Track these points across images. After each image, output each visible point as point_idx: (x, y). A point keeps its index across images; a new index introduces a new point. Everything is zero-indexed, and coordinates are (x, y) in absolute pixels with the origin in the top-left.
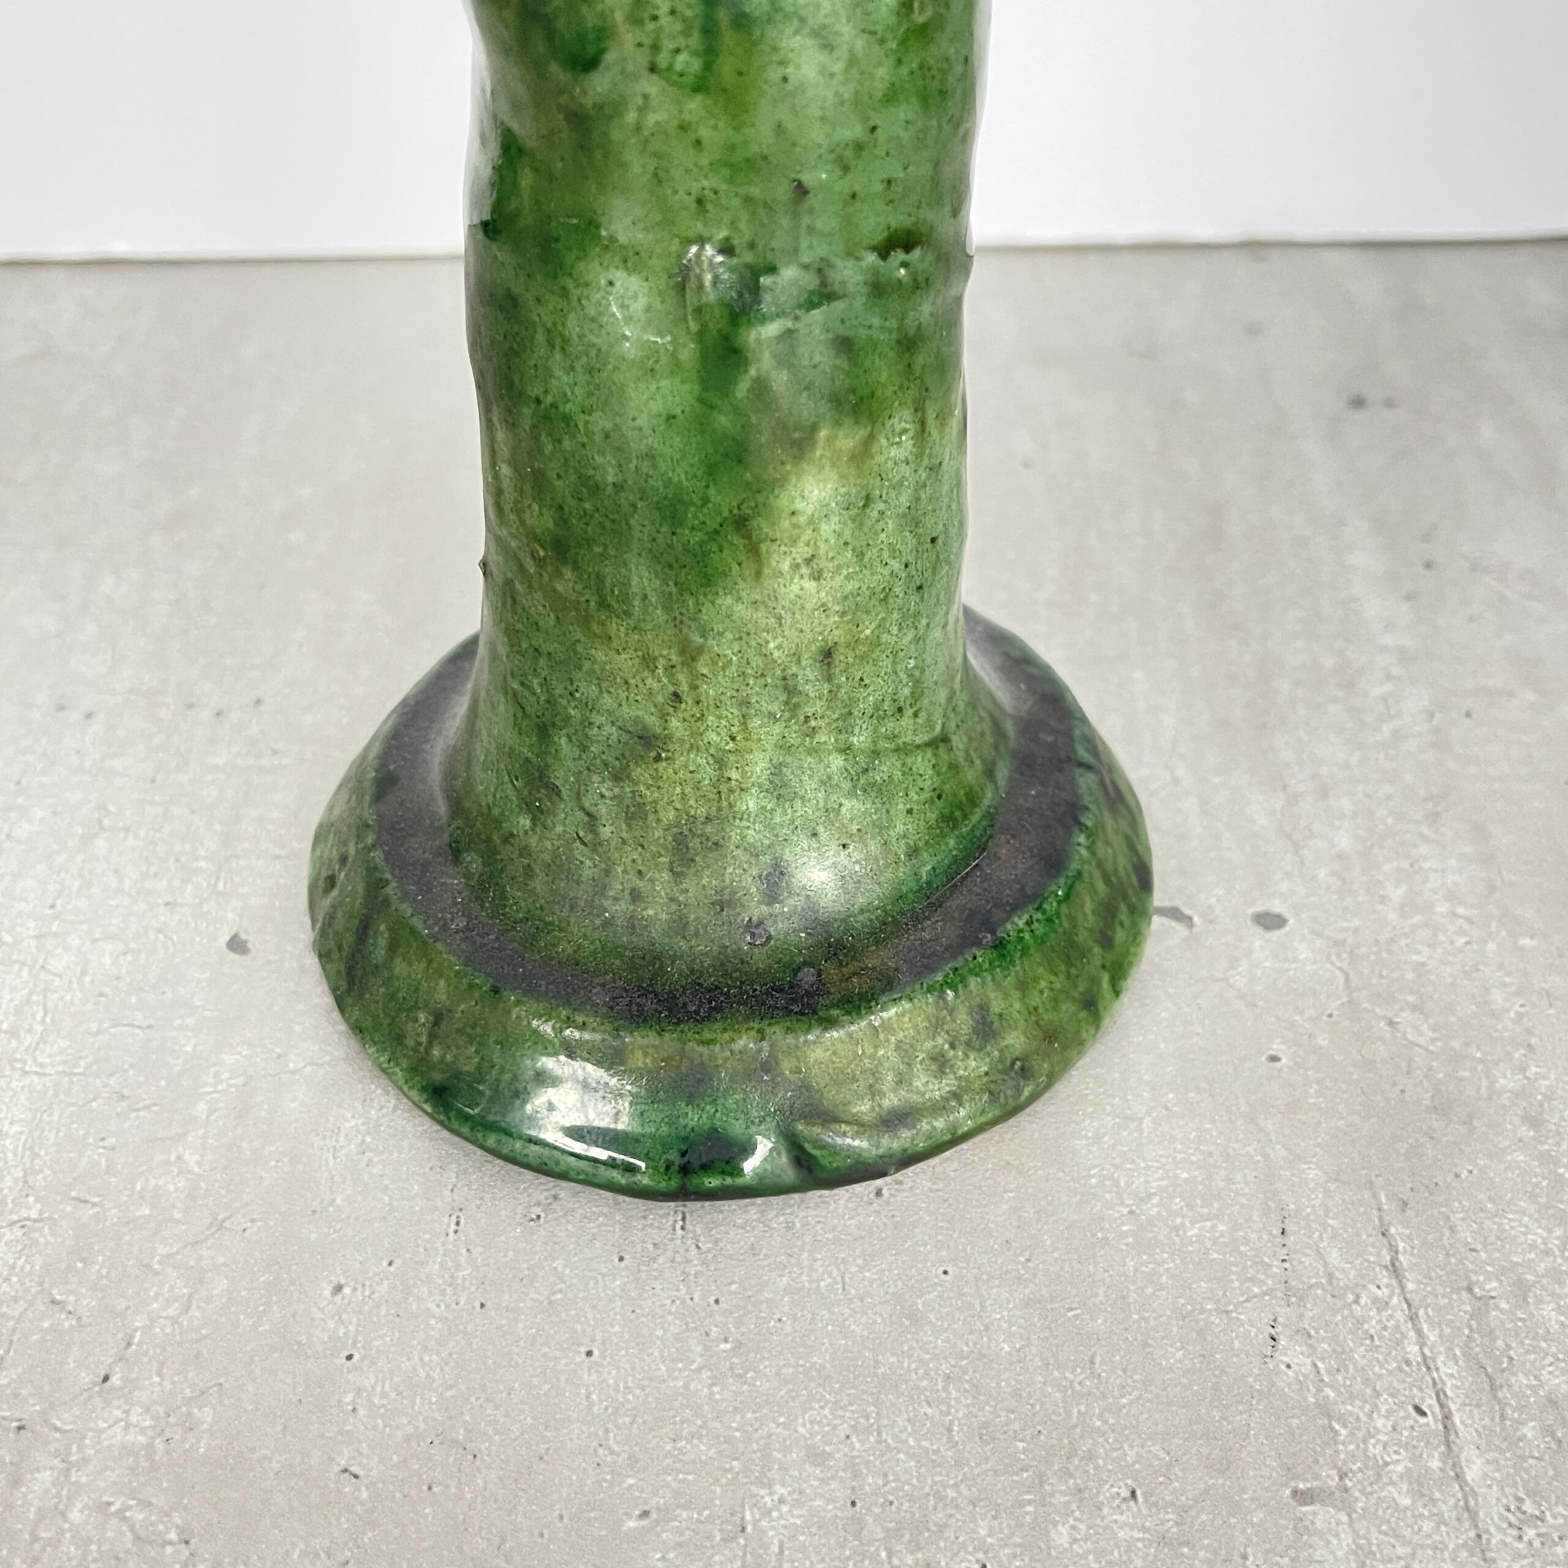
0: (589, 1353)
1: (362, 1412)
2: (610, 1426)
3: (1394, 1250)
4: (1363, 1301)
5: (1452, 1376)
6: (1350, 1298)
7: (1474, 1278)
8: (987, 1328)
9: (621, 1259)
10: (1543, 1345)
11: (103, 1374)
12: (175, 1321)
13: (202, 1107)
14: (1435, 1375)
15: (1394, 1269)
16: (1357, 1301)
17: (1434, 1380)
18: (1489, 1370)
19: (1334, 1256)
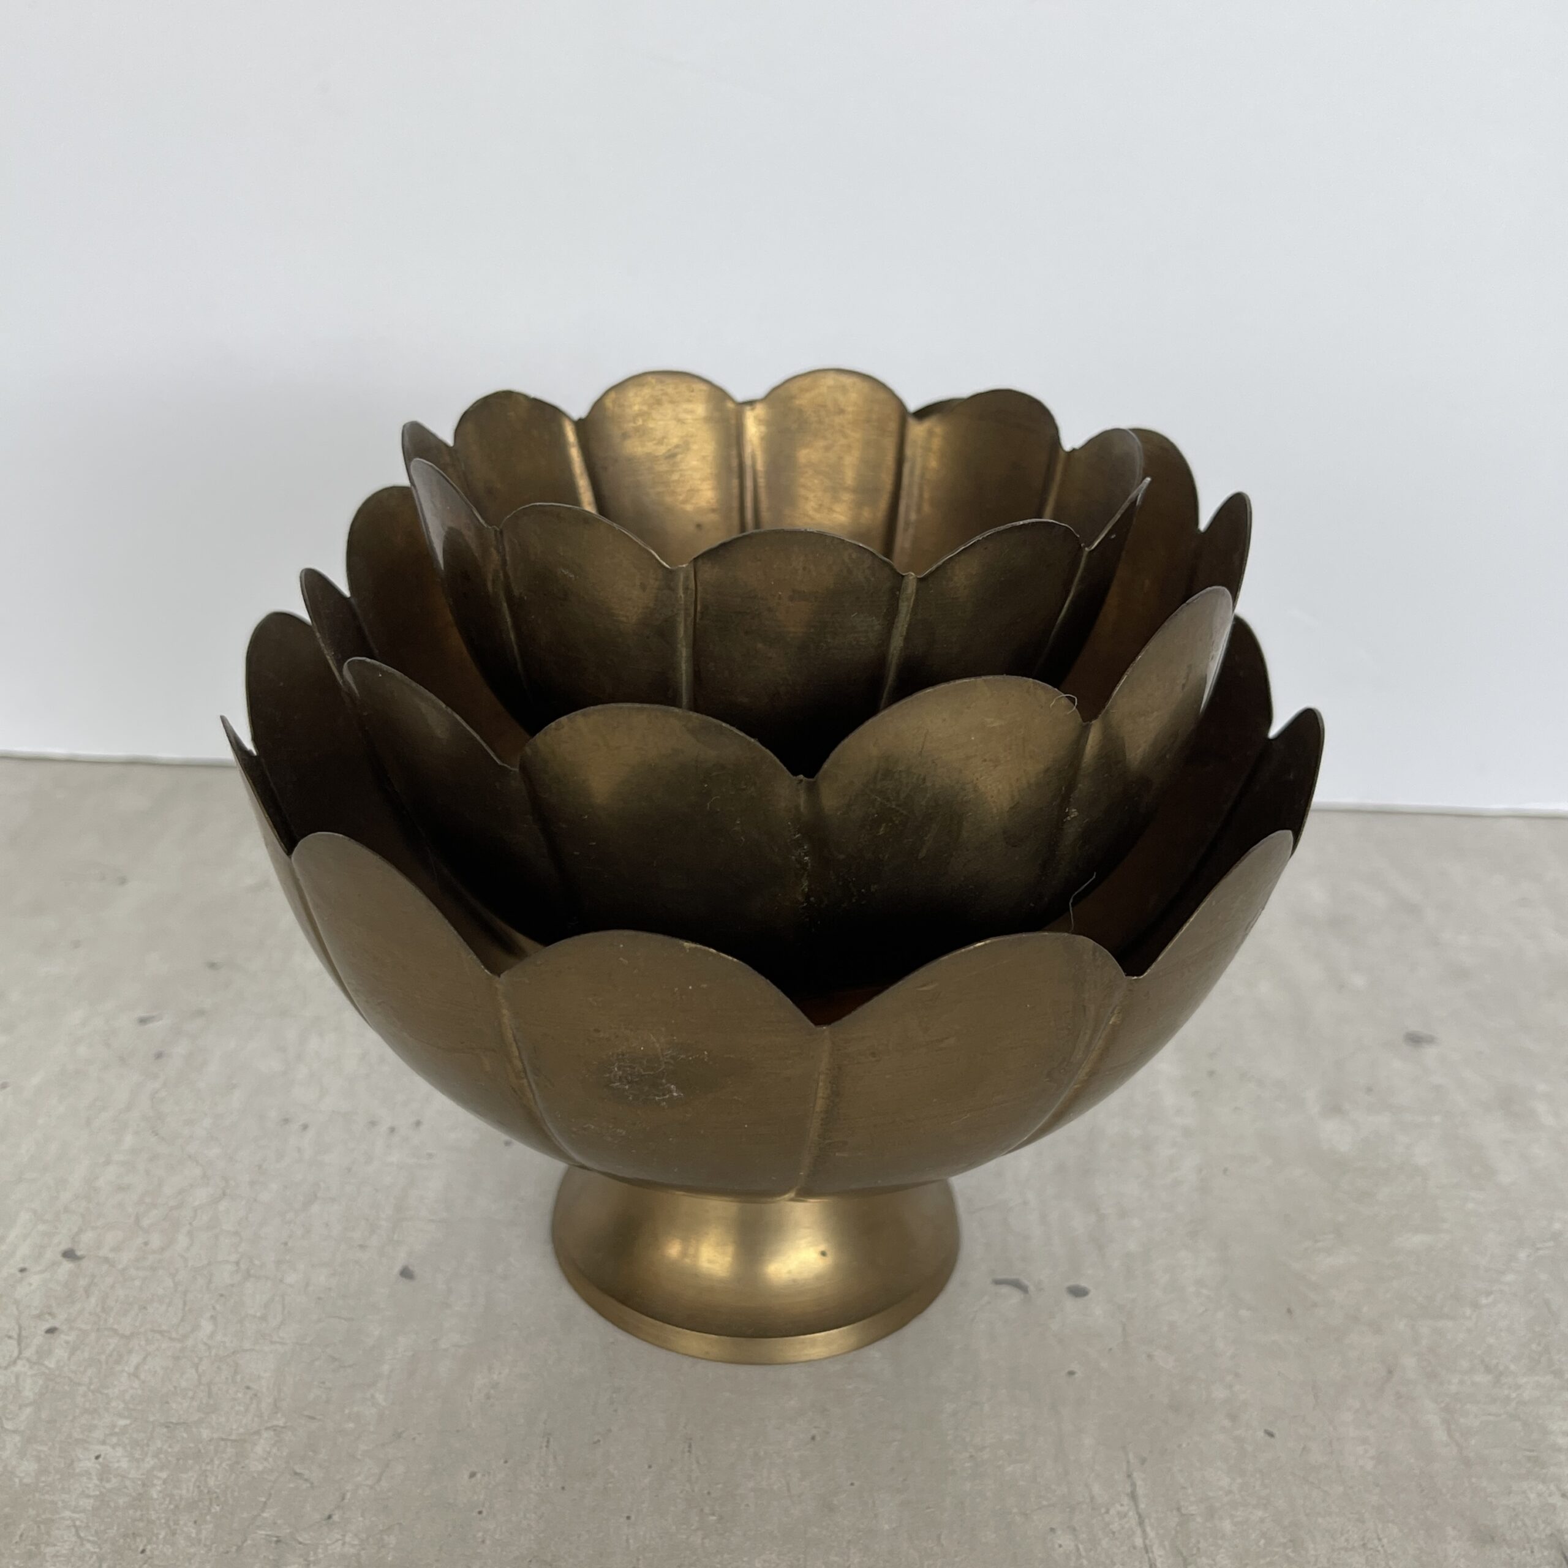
0: (628, 1518)
1: (488, 1542)
2: (641, 1557)
3: (1133, 1485)
4: (1112, 1512)
5: (1160, 1556)
6: (1103, 1510)
7: (1182, 1503)
8: (876, 1516)
9: (650, 1467)
10: (1220, 1542)
11: (327, 1514)
12: (371, 1487)
13: (386, 1368)
14: (1151, 1555)
15: (1133, 1496)
16: (1107, 1512)
17: (1149, 1559)
18: (1185, 1554)
19: (1096, 1489)
